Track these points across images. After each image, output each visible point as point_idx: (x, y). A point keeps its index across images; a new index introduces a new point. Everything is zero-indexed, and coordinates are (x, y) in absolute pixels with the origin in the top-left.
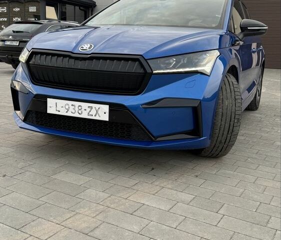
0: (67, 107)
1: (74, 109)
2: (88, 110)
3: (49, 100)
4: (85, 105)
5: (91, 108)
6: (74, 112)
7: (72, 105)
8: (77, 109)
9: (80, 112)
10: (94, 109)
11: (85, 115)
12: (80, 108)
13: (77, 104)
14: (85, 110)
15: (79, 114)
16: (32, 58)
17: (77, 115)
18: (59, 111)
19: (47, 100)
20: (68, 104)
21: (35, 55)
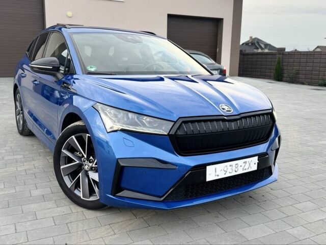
0: (225, 169)
2: (243, 165)
3: (208, 168)
4: (240, 162)
5: (245, 163)
6: (231, 171)
7: (230, 166)
8: (234, 168)
9: (236, 170)
10: (248, 164)
11: (240, 172)
12: (237, 166)
13: (234, 163)
14: (241, 166)
15: (236, 172)
16: (179, 128)
17: (234, 174)
18: (218, 176)
19: (206, 168)
20: (227, 166)
21: (183, 124)
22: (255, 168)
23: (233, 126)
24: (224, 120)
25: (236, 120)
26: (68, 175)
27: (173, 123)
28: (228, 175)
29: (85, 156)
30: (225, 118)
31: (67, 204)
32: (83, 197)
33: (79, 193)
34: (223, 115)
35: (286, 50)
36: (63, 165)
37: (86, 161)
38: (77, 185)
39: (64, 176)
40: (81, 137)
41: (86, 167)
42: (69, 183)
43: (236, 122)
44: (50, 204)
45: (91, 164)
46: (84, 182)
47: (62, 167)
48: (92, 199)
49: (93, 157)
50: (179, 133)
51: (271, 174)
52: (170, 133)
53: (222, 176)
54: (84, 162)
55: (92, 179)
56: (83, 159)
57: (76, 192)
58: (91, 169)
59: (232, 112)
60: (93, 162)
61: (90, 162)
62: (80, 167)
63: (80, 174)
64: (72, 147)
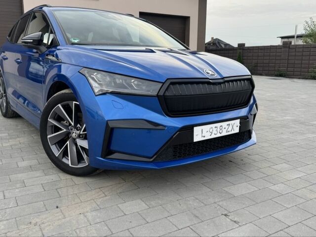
0: (211, 131)
1: (217, 130)
2: (227, 127)
3: (195, 129)
4: (224, 124)
5: (229, 125)
6: (216, 133)
7: (215, 127)
8: (219, 130)
9: (221, 132)
10: (231, 126)
11: (224, 134)
12: (221, 128)
13: (218, 125)
14: (225, 128)
15: (220, 133)
16: (167, 89)
17: (219, 135)
18: (204, 137)
19: (193, 129)
20: (212, 128)
21: (171, 86)
22: (237, 130)
23: (217, 89)
24: (209, 83)
25: (220, 83)
26: (55, 144)
27: (161, 84)
28: (213, 136)
29: (73, 124)
30: (211, 81)
31: (55, 172)
32: (71, 164)
33: (68, 161)
34: (208, 78)
35: (246, 46)
36: (50, 134)
37: (74, 129)
38: (65, 154)
39: (52, 145)
40: (68, 105)
41: (74, 134)
42: (56, 152)
43: (220, 86)
44: (38, 174)
45: (78, 132)
46: (72, 150)
47: (49, 137)
48: (80, 166)
49: (81, 125)
50: (167, 94)
51: (250, 138)
52: (159, 94)
53: (208, 137)
54: (71, 130)
55: (80, 146)
56: (70, 127)
57: (64, 160)
58: (79, 136)
59: (216, 76)
60: (80, 130)
61: (77, 130)
62: (67, 136)
63: (68, 142)
64: (59, 116)
